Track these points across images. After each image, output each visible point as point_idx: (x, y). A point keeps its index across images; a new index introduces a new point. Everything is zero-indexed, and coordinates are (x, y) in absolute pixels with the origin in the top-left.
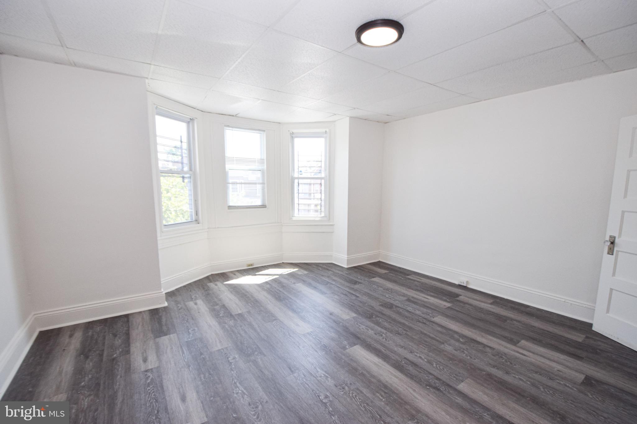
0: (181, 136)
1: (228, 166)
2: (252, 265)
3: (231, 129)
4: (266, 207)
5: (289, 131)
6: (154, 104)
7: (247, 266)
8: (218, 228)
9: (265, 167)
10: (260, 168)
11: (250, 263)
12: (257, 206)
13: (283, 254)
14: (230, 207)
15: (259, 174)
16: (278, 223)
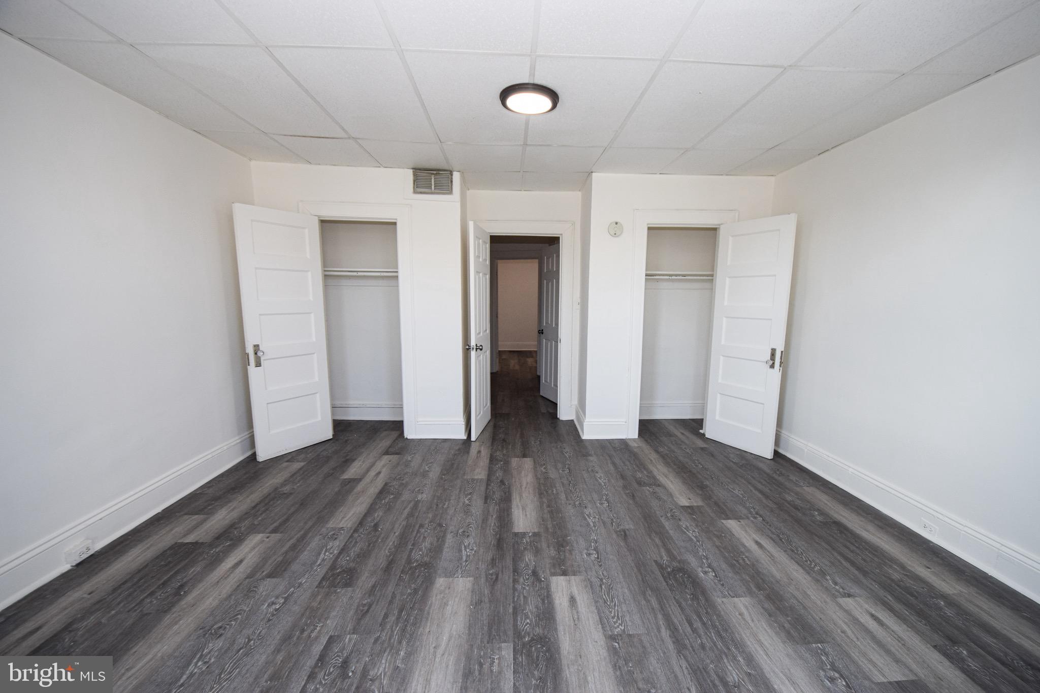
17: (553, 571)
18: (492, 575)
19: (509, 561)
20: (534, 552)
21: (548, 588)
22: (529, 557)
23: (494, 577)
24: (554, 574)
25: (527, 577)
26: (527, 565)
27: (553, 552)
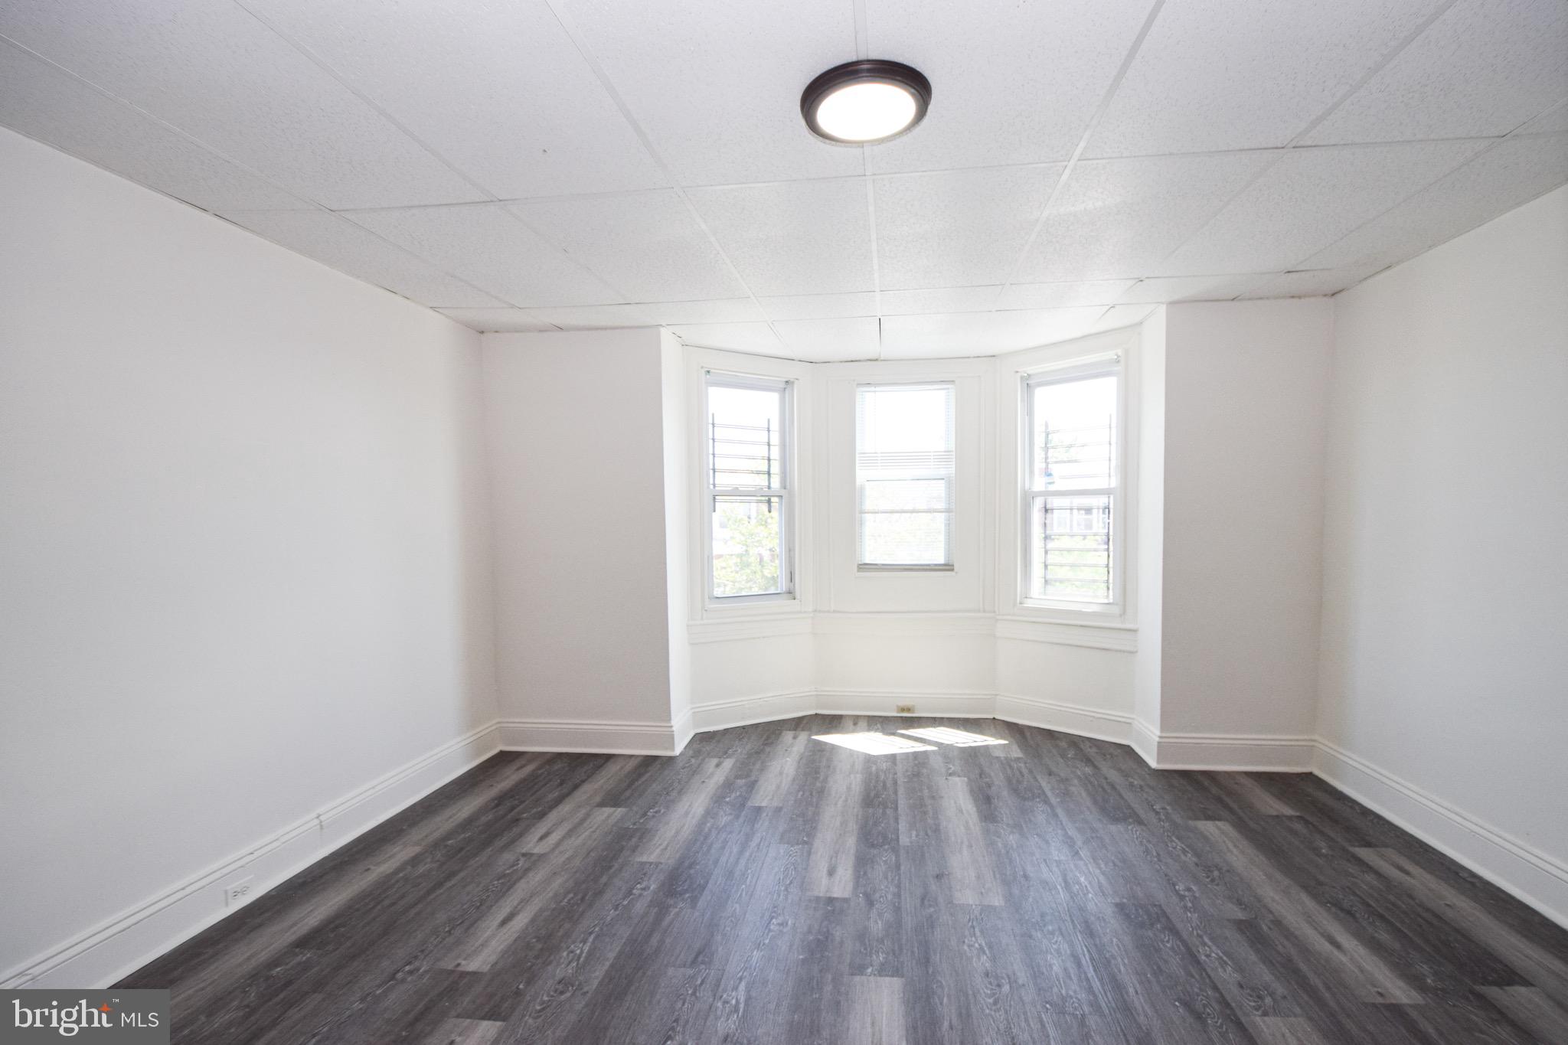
0: (769, 420)
1: (861, 475)
2: (909, 710)
3: (873, 389)
4: (953, 570)
5: (1017, 372)
6: (702, 367)
7: (898, 712)
8: (834, 611)
9: (953, 470)
10: (943, 472)
11: (902, 704)
12: (929, 565)
13: (996, 695)
14: (864, 567)
15: (940, 488)
16: (984, 611)
17: (845, 905)
18: (930, 906)
19: (909, 922)
20: (867, 936)
21: (857, 885)
22: (877, 927)
23: (926, 902)
24: (846, 900)
25: (881, 899)
26: (880, 915)
27: (838, 933)
